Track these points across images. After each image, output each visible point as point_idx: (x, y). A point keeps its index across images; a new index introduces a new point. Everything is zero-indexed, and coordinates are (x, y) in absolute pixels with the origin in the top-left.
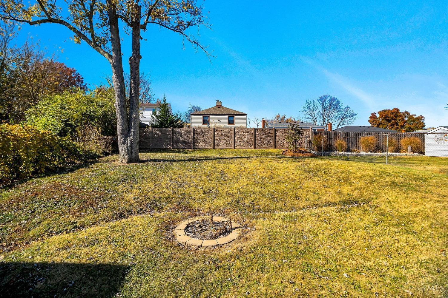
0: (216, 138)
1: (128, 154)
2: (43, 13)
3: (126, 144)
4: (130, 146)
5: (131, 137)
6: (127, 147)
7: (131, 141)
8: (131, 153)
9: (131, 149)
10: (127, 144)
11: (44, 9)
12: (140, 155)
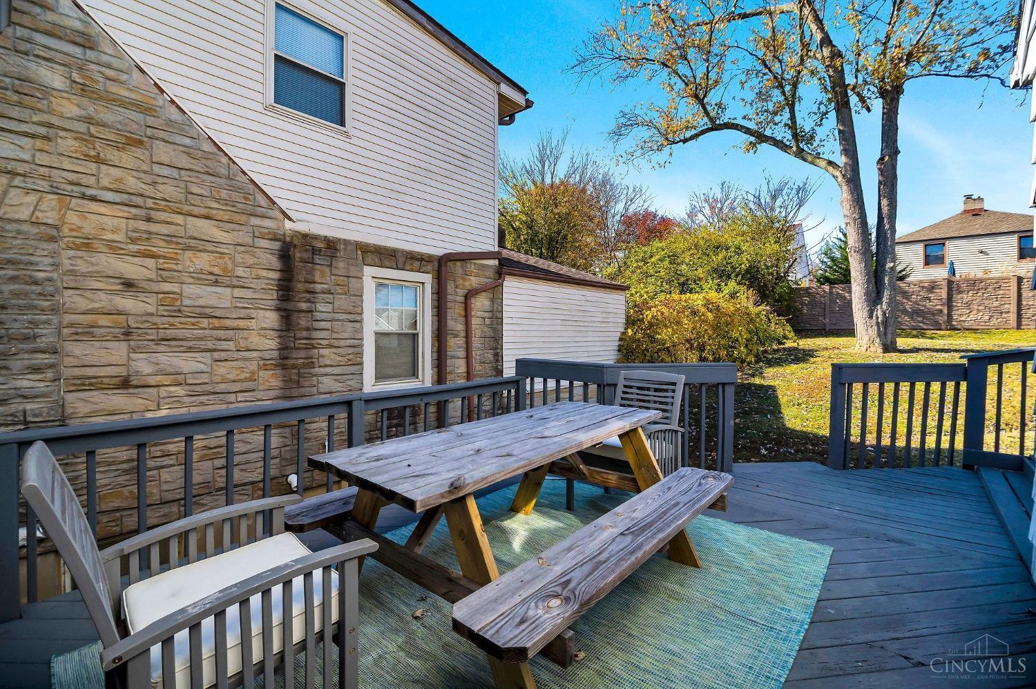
0: (1024, 303)
1: (879, 335)
2: (706, 119)
3: (874, 318)
4: (883, 322)
5: (885, 307)
6: (878, 324)
7: (884, 314)
8: (885, 334)
9: (885, 328)
10: (877, 318)
11: (706, 112)
12: (899, 340)
